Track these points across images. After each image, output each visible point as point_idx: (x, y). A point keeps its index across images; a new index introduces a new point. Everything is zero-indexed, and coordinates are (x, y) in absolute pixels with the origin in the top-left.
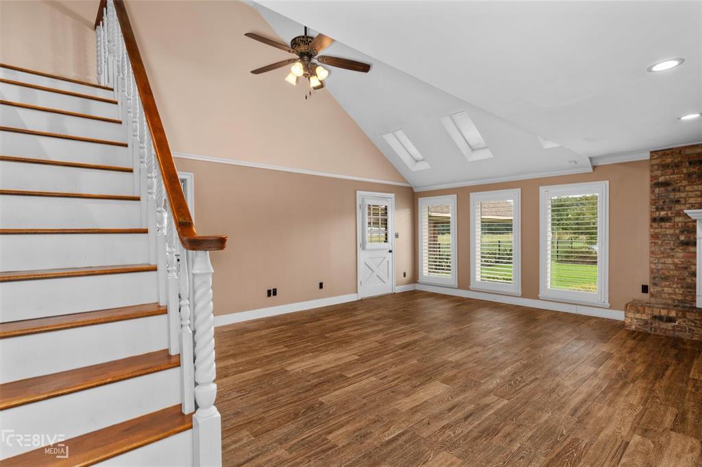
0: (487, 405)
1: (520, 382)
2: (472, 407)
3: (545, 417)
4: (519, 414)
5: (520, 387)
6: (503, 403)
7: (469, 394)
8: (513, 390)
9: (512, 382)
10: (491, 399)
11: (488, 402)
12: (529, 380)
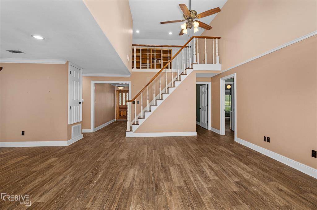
0: (103, 158)
1: (93, 170)
2: (108, 156)
3: (83, 161)
4: (92, 159)
5: (93, 167)
6: (98, 160)
7: (111, 158)
8: (95, 165)
9: (97, 168)
10: (103, 160)
11: (104, 158)
12: (89, 173)
